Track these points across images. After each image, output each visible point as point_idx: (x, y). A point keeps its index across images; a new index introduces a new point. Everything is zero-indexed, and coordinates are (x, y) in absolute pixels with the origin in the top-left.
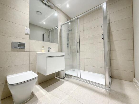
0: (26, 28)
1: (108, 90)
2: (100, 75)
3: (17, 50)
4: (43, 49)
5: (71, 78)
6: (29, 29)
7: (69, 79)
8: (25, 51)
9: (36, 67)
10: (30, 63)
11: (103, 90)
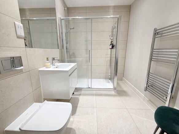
0: (15, 22)
1: (116, 91)
2: (102, 80)
3: (11, 75)
4: (47, 63)
5: (81, 90)
6: (22, 25)
7: (80, 93)
8: (23, 72)
9: (41, 93)
10: (33, 90)
11: (113, 93)
